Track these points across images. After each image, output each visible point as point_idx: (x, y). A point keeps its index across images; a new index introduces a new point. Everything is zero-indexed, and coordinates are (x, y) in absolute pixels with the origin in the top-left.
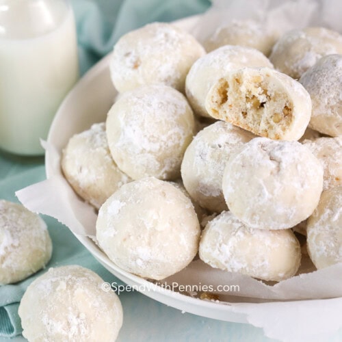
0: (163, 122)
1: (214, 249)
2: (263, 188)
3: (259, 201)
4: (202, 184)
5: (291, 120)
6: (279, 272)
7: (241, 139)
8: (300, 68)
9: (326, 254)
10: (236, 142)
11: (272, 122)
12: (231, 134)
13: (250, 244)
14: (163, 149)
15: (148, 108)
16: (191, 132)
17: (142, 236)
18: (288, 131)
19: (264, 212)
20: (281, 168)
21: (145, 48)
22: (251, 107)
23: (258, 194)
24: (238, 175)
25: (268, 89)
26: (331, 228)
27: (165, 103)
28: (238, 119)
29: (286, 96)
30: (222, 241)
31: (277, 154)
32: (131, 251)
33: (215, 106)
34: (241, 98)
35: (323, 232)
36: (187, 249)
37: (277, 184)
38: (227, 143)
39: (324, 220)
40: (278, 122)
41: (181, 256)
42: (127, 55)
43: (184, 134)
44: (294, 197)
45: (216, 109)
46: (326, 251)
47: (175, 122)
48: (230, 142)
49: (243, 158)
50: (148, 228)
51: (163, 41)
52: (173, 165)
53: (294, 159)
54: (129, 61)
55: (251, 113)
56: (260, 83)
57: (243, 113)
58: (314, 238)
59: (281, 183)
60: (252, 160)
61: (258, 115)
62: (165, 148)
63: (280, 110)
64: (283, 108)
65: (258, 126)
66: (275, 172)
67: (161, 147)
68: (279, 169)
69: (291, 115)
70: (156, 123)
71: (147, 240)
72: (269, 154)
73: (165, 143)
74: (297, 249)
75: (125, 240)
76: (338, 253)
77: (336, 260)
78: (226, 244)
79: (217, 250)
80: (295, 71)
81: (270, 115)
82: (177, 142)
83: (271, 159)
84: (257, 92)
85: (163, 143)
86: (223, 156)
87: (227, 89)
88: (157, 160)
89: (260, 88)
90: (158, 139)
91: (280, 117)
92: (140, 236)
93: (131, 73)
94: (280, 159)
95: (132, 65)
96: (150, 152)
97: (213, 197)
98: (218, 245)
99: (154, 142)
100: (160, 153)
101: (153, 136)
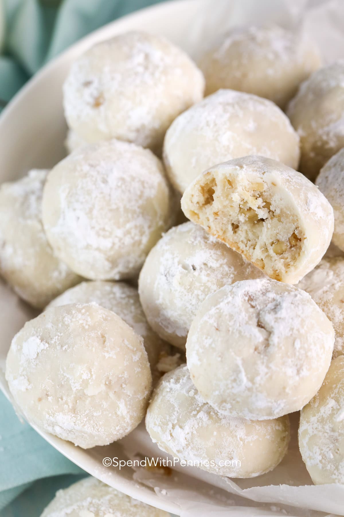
0: (122, 209)
1: (164, 431)
2: (240, 372)
3: (233, 387)
4: (163, 315)
5: (299, 254)
6: (252, 472)
7: (225, 261)
8: (331, 135)
9: (320, 466)
10: (218, 265)
11: (271, 252)
12: (212, 252)
13: (215, 433)
14: (116, 247)
15: (102, 185)
16: (161, 223)
17: (64, 398)
18: (292, 268)
19: (238, 402)
20: (271, 342)
21: (113, 79)
22: (246, 221)
23: (233, 378)
24: (209, 341)
25: (273, 203)
26: (333, 430)
27: (128, 179)
28: (225, 232)
29: (295, 219)
30: (176, 422)
31: (268, 319)
32: (47, 416)
33: (195, 208)
34: (231, 206)
35: (321, 434)
36: (128, 419)
37: (262, 369)
38: (205, 264)
39: (325, 416)
40: (280, 253)
41: (117, 428)
42: (87, 84)
43: (150, 227)
44: (284, 388)
45: (196, 211)
46: (321, 461)
47: (138, 210)
48: (210, 264)
49: (220, 316)
50: (74, 389)
51: (141, 69)
52: (131, 265)
53: (292, 329)
54: (88, 94)
55: (244, 228)
56: (261, 193)
57: (233, 224)
58: (307, 439)
59: (268, 367)
60: (231, 323)
61: (254, 234)
62: (120, 247)
63: (285, 237)
64: (290, 235)
65: (251, 250)
66: (262, 348)
67: (114, 244)
68: (267, 343)
69: (300, 248)
70: (111, 210)
71: (71, 405)
72: (258, 314)
73: (120, 240)
74: (283, 439)
75: (40, 400)
76: (337, 468)
77: (334, 477)
78: (181, 427)
79: (168, 433)
80: (325, 138)
81: (271, 241)
82: (137, 238)
83: (260, 325)
84: (256, 204)
85: (116, 241)
86: (197, 284)
87: (214, 188)
88: (108, 260)
89: (260, 200)
90: (111, 233)
91: (284, 248)
92: (62, 399)
93: (88, 111)
94: (272, 327)
95: (91, 100)
96: (98, 249)
97: (177, 335)
98: (170, 425)
99: (104, 237)
100: (112, 253)
101: (104, 229)
